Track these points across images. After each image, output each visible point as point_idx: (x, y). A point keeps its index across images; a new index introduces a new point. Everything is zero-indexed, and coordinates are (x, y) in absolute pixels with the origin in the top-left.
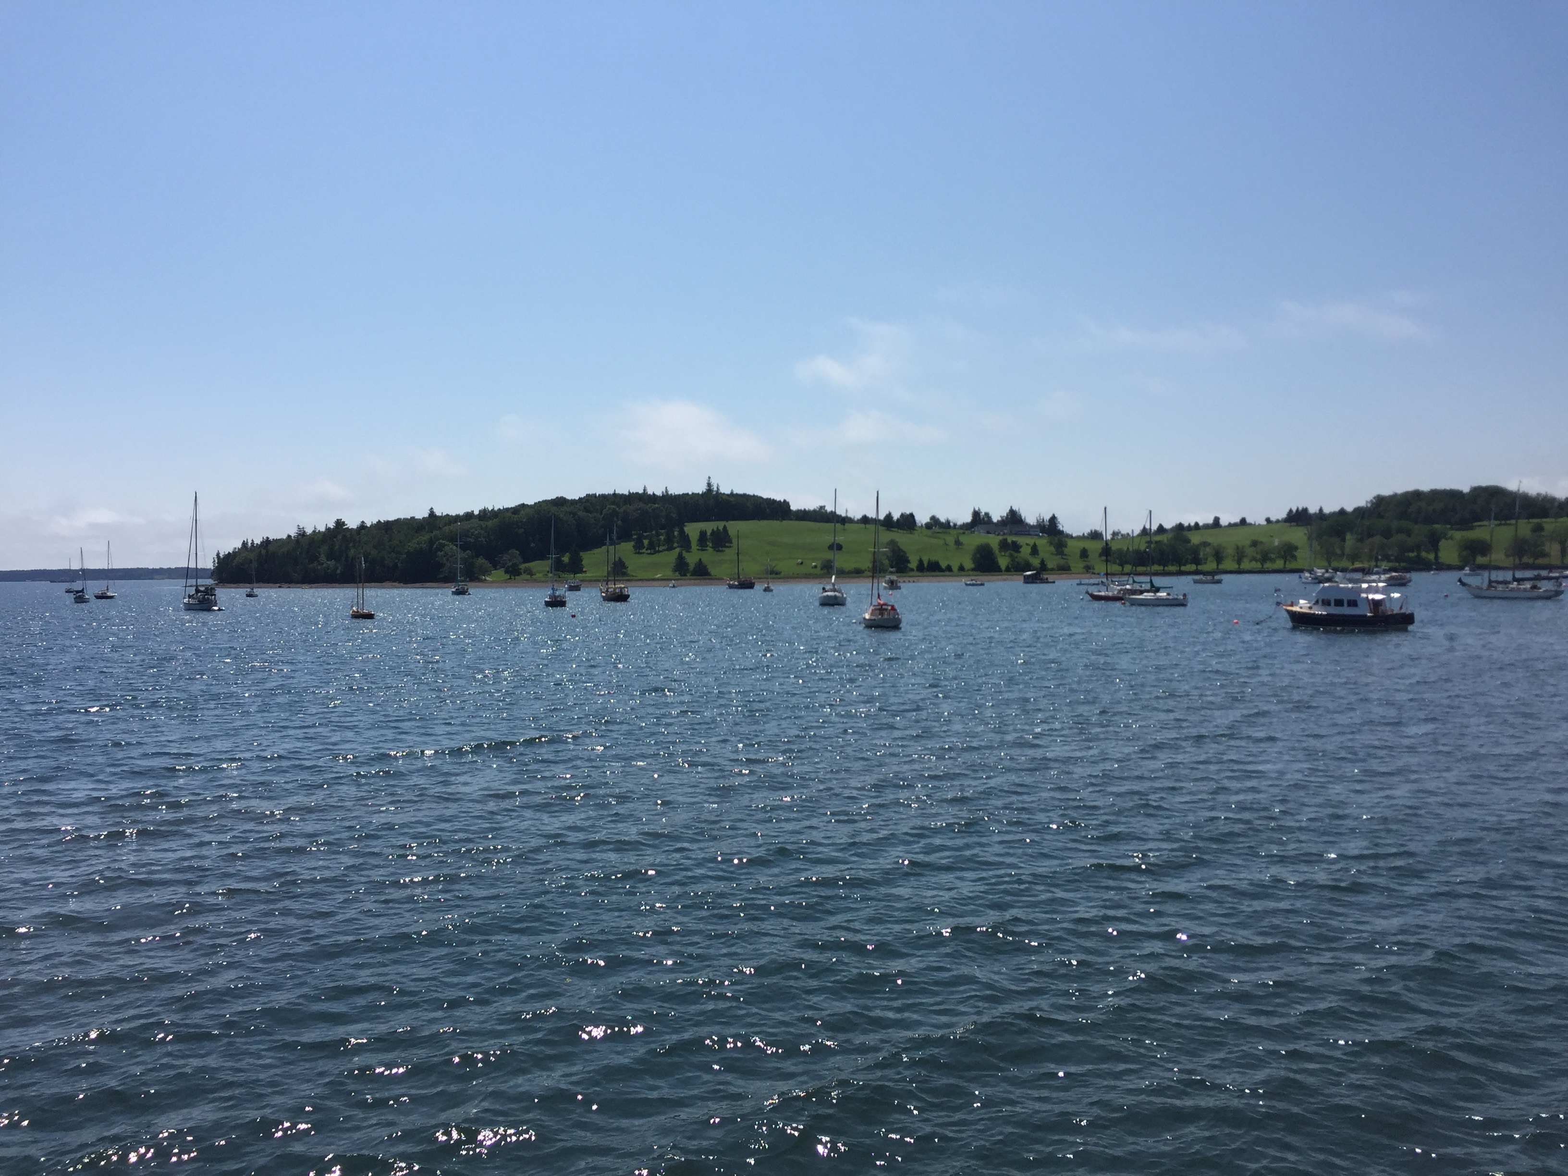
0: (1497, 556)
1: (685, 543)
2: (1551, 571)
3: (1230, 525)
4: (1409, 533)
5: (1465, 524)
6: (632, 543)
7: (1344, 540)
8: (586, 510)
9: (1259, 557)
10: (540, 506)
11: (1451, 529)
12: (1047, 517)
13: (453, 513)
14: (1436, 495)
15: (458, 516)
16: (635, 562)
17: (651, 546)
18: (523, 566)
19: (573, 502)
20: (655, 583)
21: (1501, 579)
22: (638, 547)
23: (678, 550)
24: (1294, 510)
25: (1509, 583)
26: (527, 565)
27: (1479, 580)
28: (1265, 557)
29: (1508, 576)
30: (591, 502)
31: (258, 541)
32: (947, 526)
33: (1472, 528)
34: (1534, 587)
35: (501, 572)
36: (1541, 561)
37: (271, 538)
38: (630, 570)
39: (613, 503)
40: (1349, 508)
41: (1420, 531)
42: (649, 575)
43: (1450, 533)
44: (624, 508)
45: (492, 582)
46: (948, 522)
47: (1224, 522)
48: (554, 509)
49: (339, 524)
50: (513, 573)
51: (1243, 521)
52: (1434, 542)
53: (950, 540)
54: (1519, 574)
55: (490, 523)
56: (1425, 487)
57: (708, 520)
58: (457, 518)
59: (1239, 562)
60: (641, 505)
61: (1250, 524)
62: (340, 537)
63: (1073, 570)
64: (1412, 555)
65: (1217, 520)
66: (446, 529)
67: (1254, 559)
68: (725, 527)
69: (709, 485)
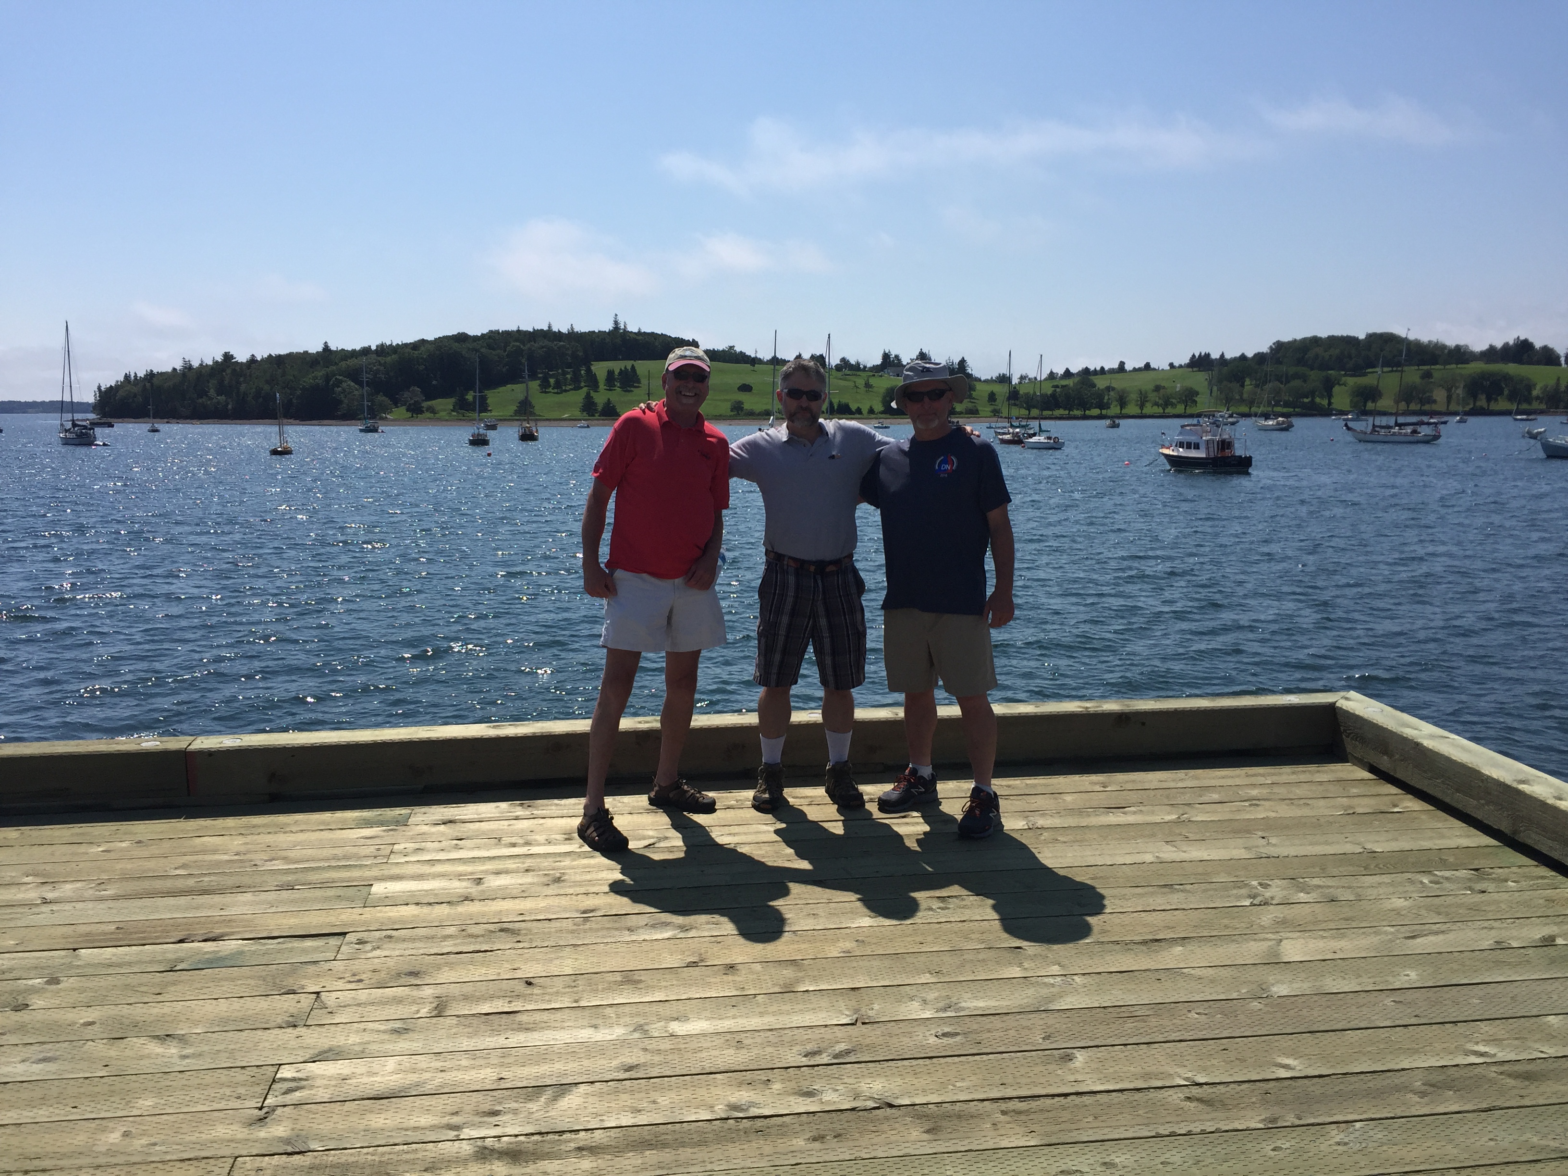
0: (1385, 403)
1: (593, 382)
2: (1431, 418)
3: (1135, 370)
4: (1304, 378)
5: (1358, 370)
6: (538, 382)
7: (1243, 386)
8: (489, 347)
9: (1161, 402)
10: (440, 340)
11: (1345, 375)
12: (956, 360)
13: (349, 348)
14: (1333, 341)
15: (354, 351)
16: (542, 401)
17: (558, 385)
18: (425, 404)
19: (475, 338)
20: (562, 423)
21: (1384, 424)
22: (545, 386)
23: (585, 389)
24: (1197, 355)
25: (1391, 427)
26: (429, 403)
27: (1364, 425)
28: (1167, 402)
29: (1391, 421)
30: (494, 339)
31: (141, 374)
32: (856, 368)
33: (1365, 374)
34: (1414, 432)
35: (403, 409)
36: (1427, 407)
37: (155, 371)
38: (537, 410)
39: (516, 340)
40: (1250, 354)
41: (1315, 376)
42: (556, 415)
43: (1344, 379)
44: (528, 345)
45: (392, 420)
46: (858, 364)
47: (1128, 367)
48: (456, 346)
49: (228, 357)
50: (415, 410)
51: (1147, 366)
52: (1328, 387)
53: (861, 382)
54: (1401, 420)
55: (389, 359)
56: (1323, 334)
57: (615, 359)
58: (354, 354)
59: (1142, 407)
60: (547, 343)
61: (1154, 369)
62: (229, 371)
63: (982, 414)
64: (1306, 400)
65: (1122, 364)
66: (343, 364)
67: (1156, 404)
68: (633, 367)
69: (616, 323)
